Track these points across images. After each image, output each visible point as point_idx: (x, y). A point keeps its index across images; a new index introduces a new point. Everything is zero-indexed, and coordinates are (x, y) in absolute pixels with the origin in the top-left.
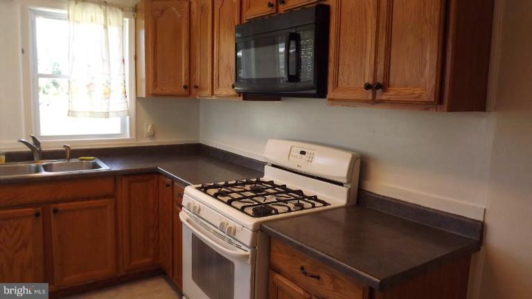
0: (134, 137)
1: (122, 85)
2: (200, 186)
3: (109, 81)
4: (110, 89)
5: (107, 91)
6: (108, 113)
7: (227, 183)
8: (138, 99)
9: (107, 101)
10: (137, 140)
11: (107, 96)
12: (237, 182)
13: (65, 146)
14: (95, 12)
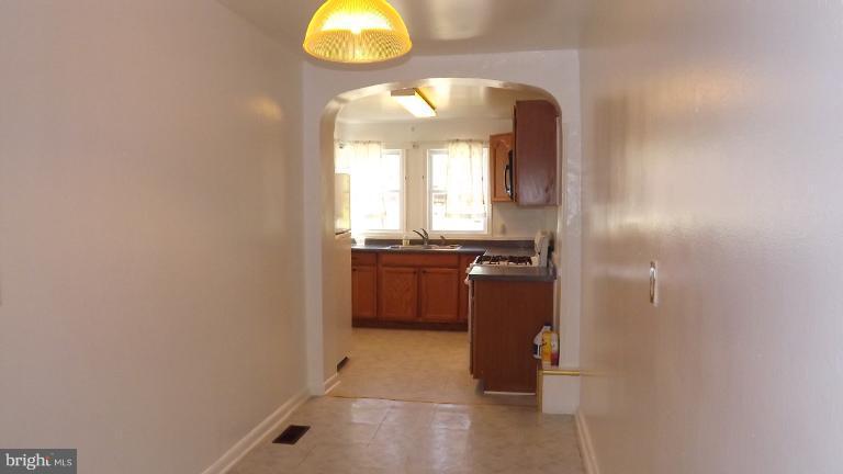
0: (490, 233)
3: (471, 193)
4: (472, 199)
5: (470, 200)
9: (470, 206)
10: (492, 236)
11: (470, 204)
13: (441, 237)
14: (463, 148)
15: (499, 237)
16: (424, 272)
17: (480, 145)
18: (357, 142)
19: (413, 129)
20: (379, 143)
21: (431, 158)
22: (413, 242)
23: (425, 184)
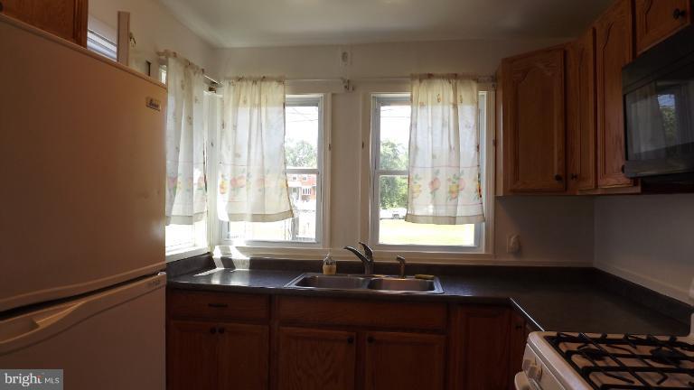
0: (490, 253)
1: (475, 180)
2: (554, 334)
3: (457, 175)
4: (458, 186)
5: (454, 189)
6: (455, 217)
7: (604, 336)
8: (497, 198)
9: (453, 201)
10: (496, 257)
11: (454, 196)
12: (626, 337)
13: (399, 259)
14: (443, 90)
15: (508, 260)
16: (371, 340)
17: (475, 86)
18: (239, 79)
19: (344, 56)
20: (280, 81)
21: (377, 113)
22: (343, 267)
23: (366, 155)
